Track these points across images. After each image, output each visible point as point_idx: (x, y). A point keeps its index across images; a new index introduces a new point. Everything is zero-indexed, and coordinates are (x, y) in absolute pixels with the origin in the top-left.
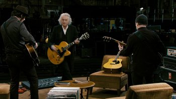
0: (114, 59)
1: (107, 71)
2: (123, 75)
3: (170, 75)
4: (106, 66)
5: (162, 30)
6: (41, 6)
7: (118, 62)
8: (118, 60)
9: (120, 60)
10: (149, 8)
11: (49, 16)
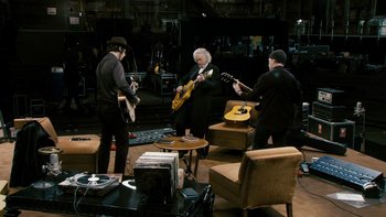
0: (239, 107)
1: (230, 123)
2: (250, 130)
3: (320, 127)
4: (229, 116)
5: (330, 53)
6: (153, 14)
7: (246, 112)
8: (245, 108)
9: (249, 109)
10: (313, 18)
11: (165, 29)
